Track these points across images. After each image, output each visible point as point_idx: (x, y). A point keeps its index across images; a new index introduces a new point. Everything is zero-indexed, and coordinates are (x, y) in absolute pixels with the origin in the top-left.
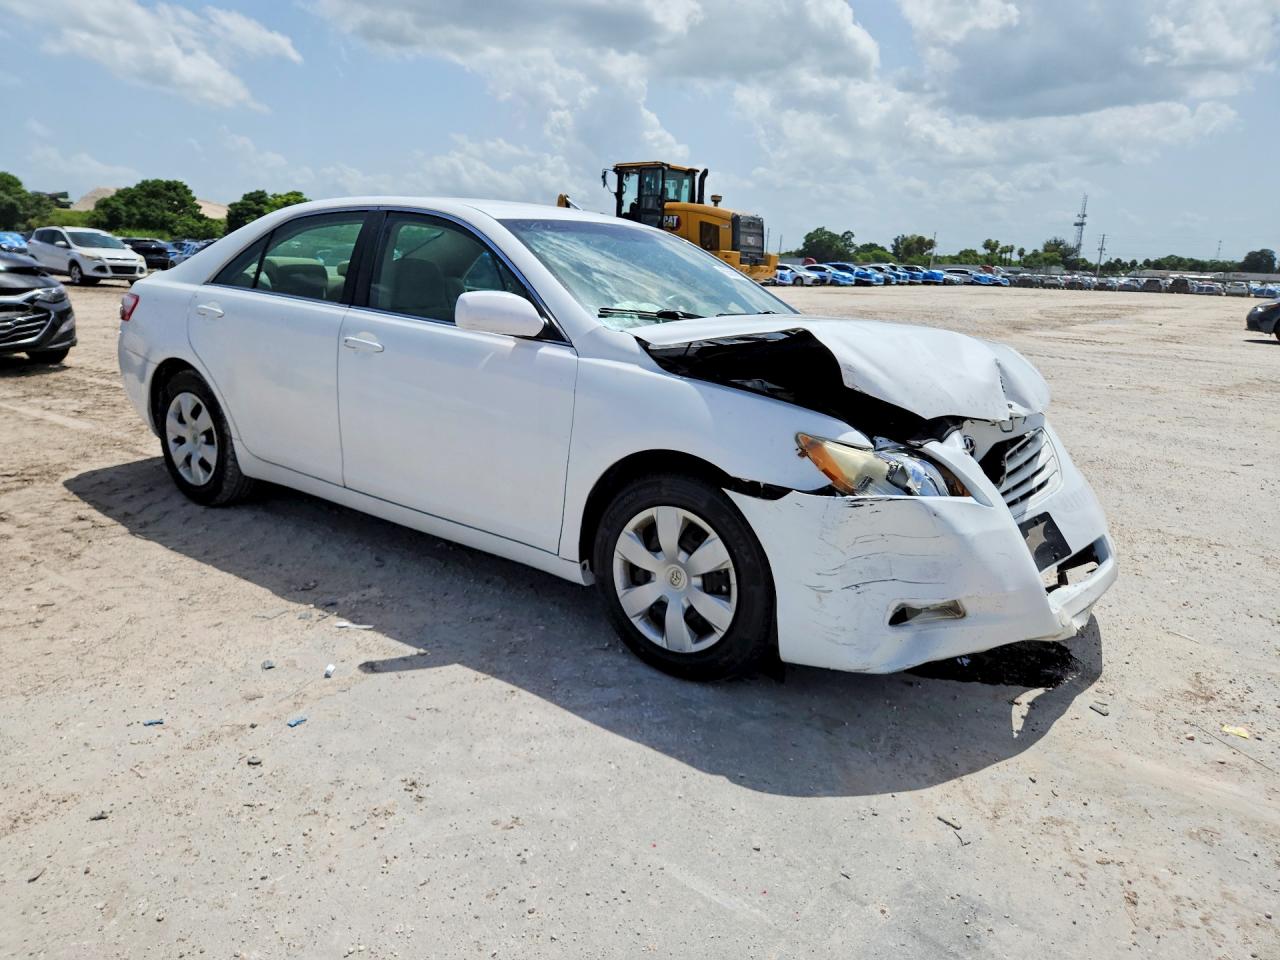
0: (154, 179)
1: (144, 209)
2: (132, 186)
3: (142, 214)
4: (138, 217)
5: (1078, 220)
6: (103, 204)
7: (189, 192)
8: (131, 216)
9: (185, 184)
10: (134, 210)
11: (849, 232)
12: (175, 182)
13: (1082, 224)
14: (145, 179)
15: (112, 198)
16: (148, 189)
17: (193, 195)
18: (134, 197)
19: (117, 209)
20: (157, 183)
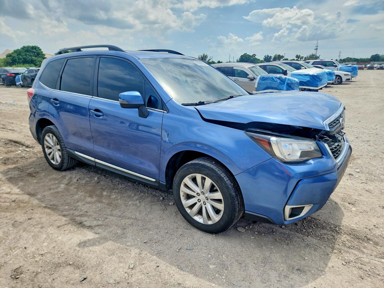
0: (27, 45)
1: (24, 57)
2: (19, 48)
3: (24, 58)
4: (23, 59)
5: (316, 48)
6: (9, 55)
7: (40, 50)
8: (19, 59)
9: (39, 47)
10: (21, 57)
11: (254, 54)
12: (35, 46)
13: (317, 49)
14: (24, 45)
15: (12, 53)
16: (25, 49)
17: (42, 51)
18: (21, 52)
19: (14, 57)
20: (28, 47)
